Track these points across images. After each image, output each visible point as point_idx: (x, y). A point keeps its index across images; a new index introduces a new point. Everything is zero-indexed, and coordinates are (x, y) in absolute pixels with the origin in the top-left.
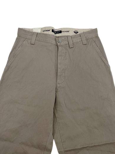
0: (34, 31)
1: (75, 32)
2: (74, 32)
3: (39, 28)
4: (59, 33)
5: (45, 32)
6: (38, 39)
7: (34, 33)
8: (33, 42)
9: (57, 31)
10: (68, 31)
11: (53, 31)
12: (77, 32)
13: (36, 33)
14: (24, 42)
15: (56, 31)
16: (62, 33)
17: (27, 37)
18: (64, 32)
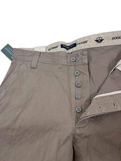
0: (36, 50)
1: (97, 41)
2: (96, 41)
3: (43, 47)
4: (72, 47)
5: (52, 51)
6: (42, 60)
7: (35, 52)
8: (34, 65)
9: (70, 46)
10: (86, 42)
11: (62, 46)
12: (101, 40)
13: (38, 52)
14: (22, 66)
15: (69, 45)
16: (77, 46)
17: (25, 59)
18: (79, 44)
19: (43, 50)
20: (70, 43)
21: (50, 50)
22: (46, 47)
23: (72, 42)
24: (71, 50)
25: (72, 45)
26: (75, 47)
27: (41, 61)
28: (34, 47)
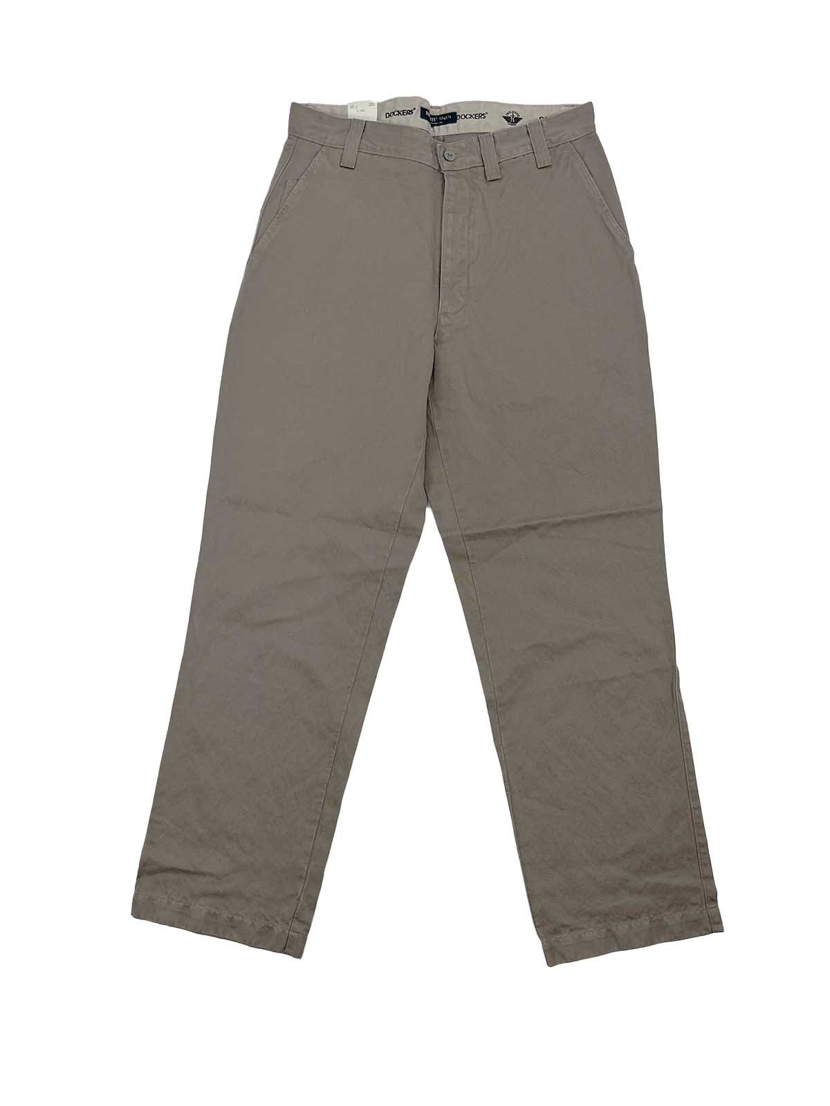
0: (352, 114)
1: (507, 119)
2: (505, 117)
3: (371, 104)
4: (445, 122)
5: (395, 120)
6: (371, 146)
7: (351, 121)
8: (349, 160)
9: (438, 117)
10: (482, 116)
11: (424, 113)
12: (517, 120)
13: (359, 121)
14: (316, 159)
15: (437, 113)
16: (460, 121)
17: (325, 139)
18: (465, 117)
19: (372, 115)
20: (439, 108)
21: (389, 115)
22: (381, 105)
23: (446, 106)
24: (442, 130)
25: (444, 115)
26: (454, 124)
27: (367, 147)
28: (345, 103)
